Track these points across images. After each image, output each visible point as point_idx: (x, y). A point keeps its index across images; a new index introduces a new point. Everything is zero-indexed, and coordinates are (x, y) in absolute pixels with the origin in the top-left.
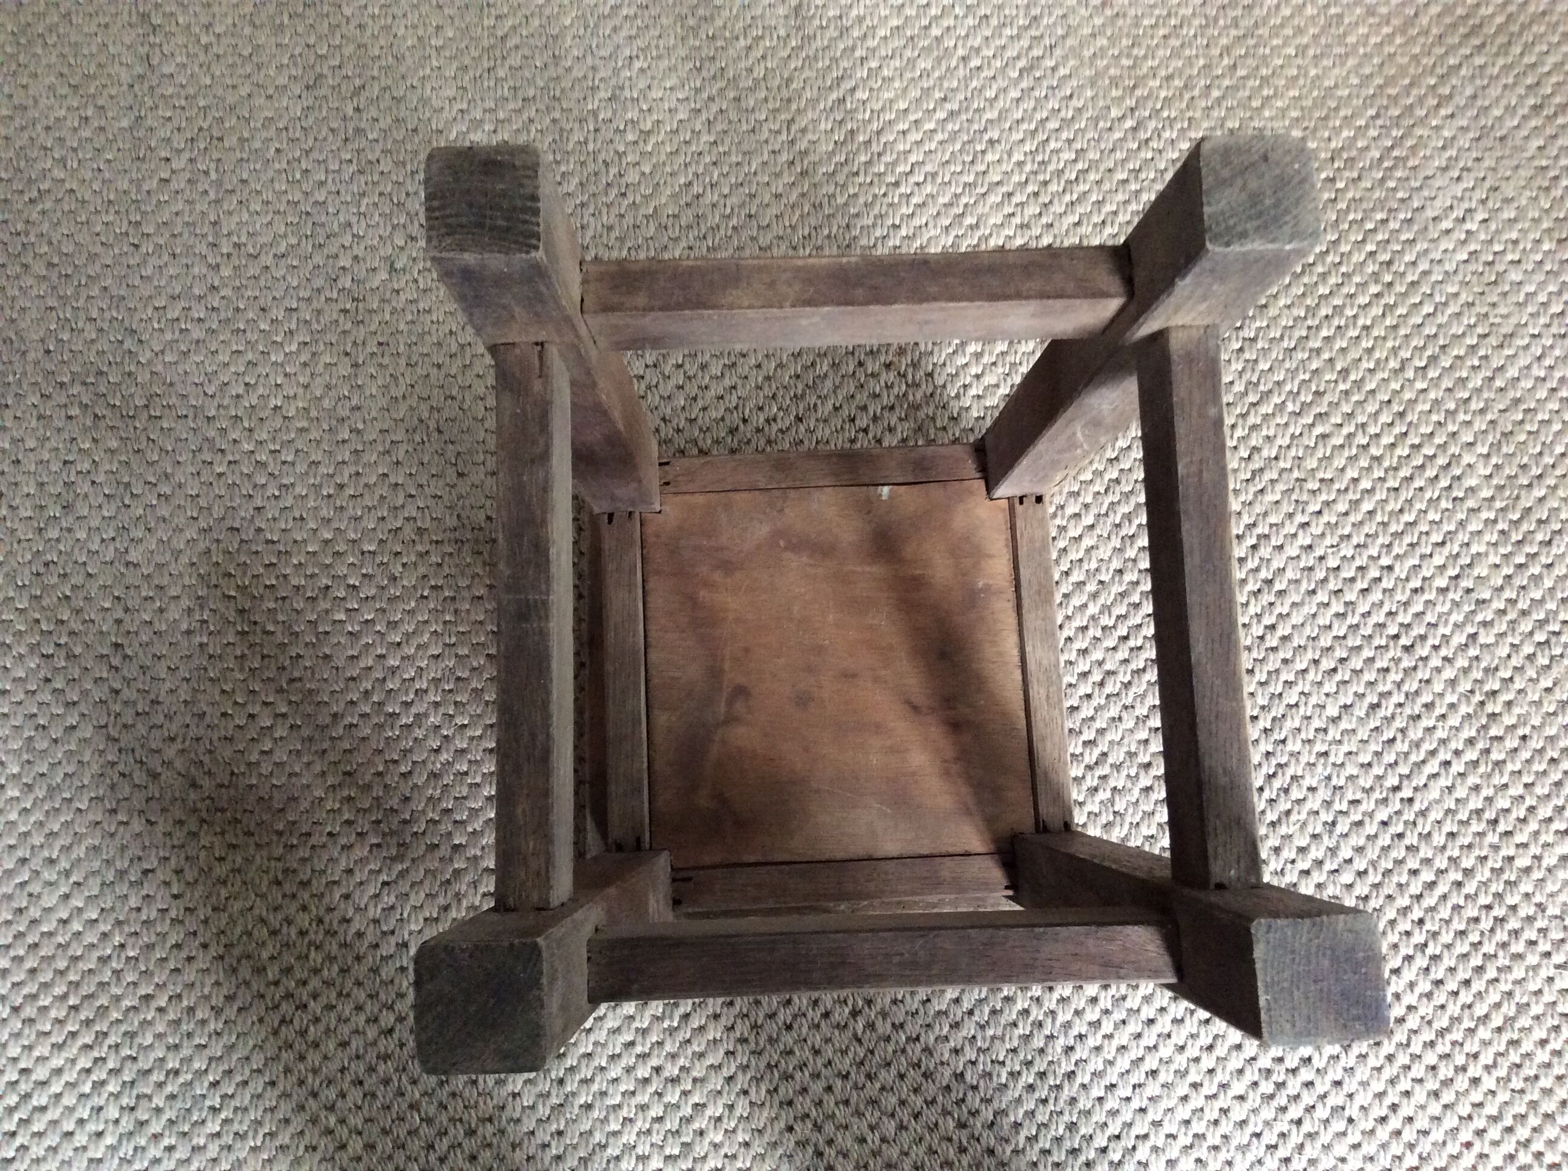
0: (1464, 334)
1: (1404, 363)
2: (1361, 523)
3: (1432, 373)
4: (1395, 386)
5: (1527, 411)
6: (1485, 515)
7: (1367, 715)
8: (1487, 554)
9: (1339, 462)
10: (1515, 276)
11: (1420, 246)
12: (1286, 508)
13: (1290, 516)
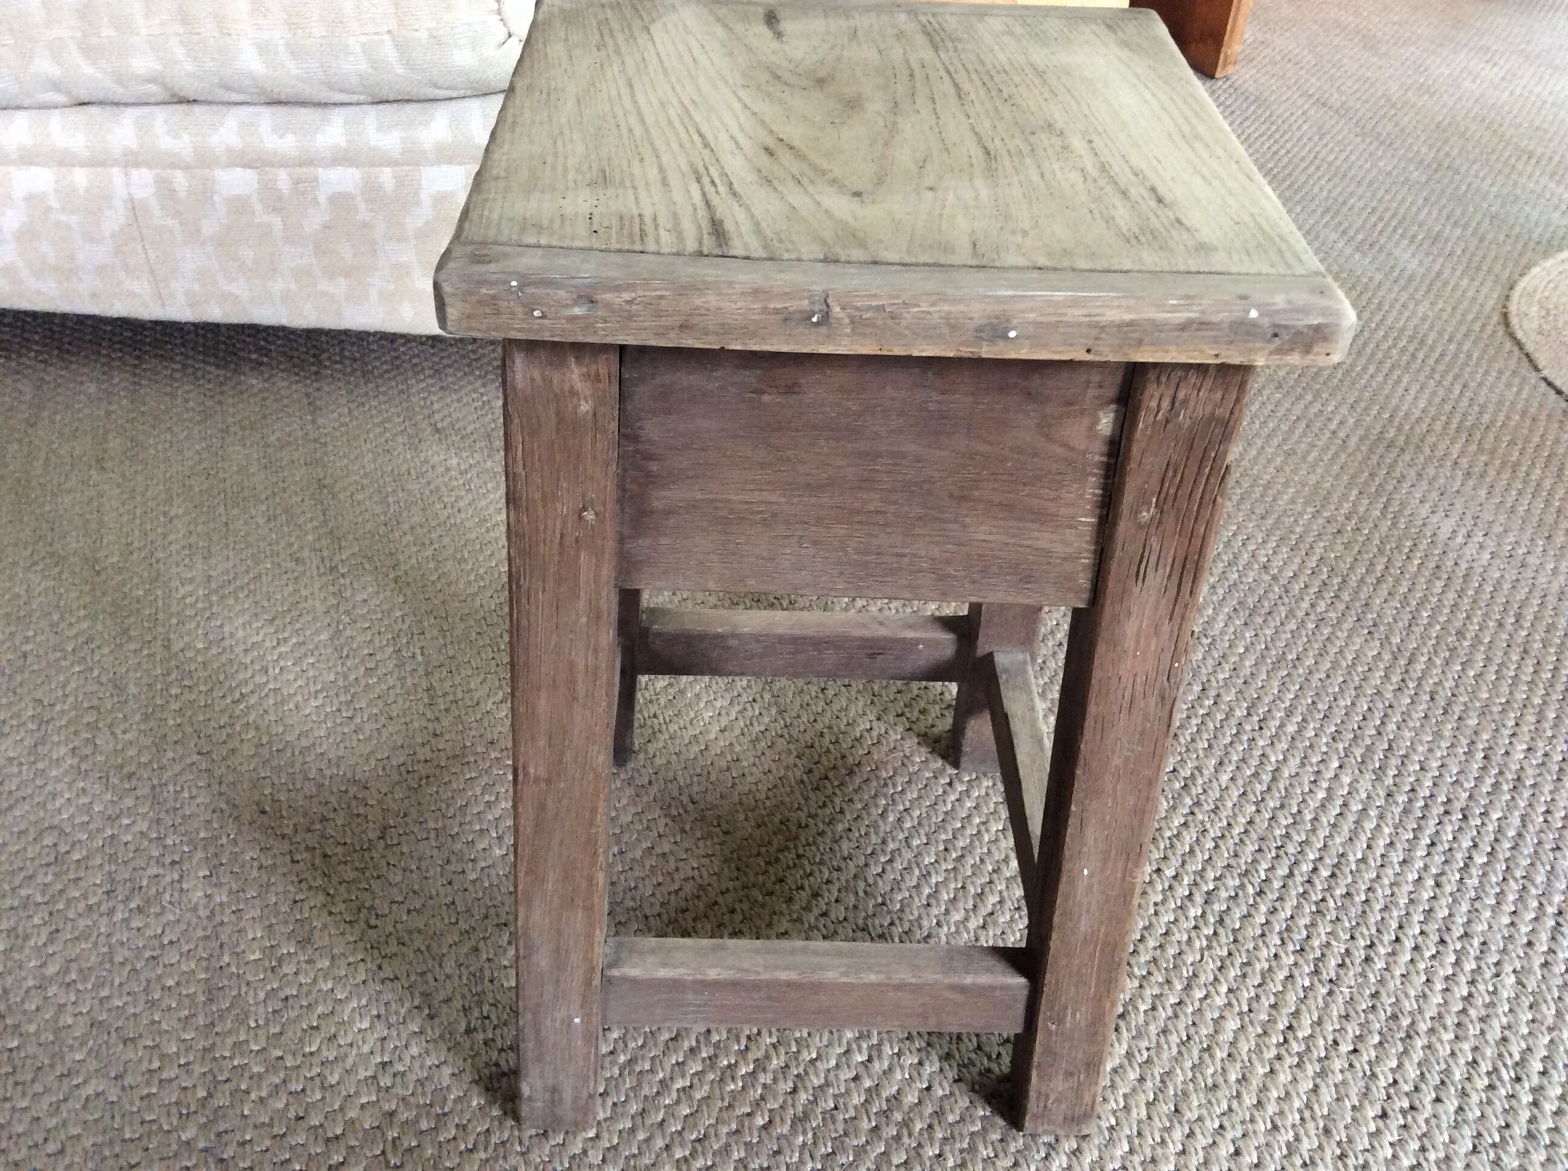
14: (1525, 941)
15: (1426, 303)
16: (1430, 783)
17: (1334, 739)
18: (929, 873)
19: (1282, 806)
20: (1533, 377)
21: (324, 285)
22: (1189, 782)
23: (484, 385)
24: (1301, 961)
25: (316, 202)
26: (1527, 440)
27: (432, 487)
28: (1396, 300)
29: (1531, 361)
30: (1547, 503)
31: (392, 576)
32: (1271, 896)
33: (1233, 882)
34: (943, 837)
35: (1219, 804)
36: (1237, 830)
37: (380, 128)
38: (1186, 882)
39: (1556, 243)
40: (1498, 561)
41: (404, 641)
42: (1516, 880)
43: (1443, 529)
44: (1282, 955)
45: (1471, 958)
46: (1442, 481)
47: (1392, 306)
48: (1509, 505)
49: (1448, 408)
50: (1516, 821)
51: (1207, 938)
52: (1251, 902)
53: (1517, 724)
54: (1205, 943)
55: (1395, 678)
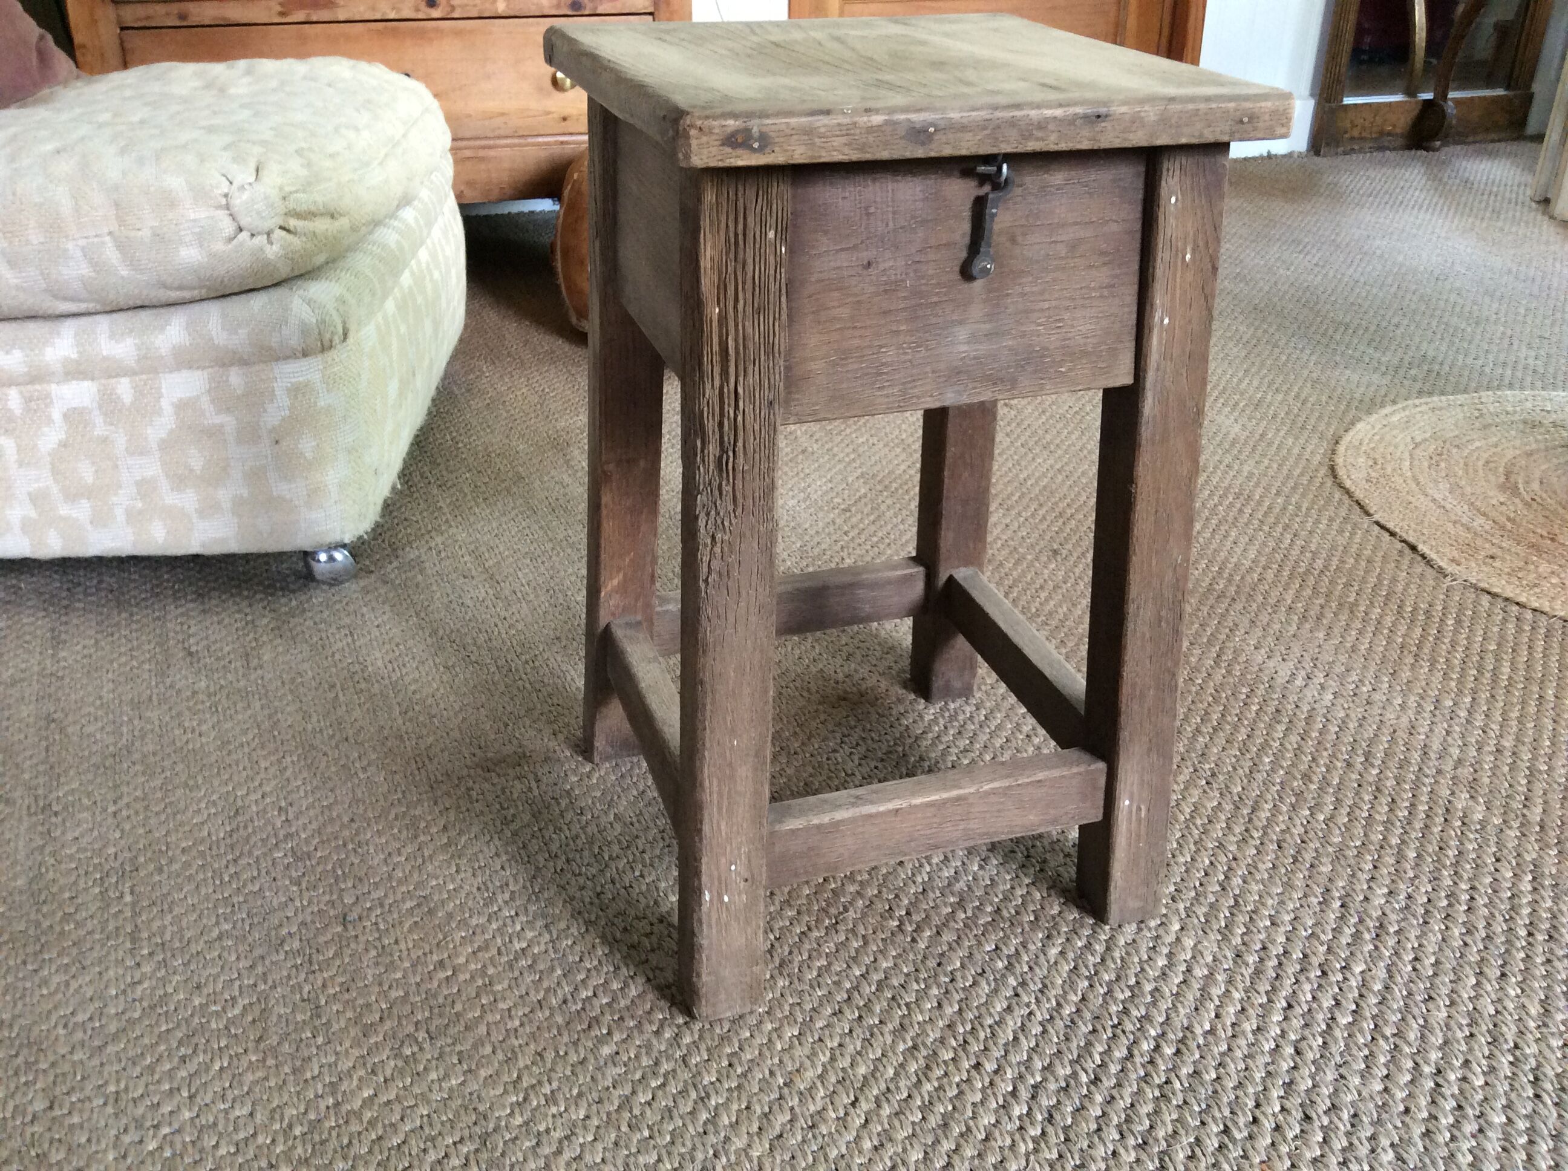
14: (1402, 1108)
15: (1252, 462)
16: (1281, 939)
17: (1173, 899)
18: (708, 1096)
19: (1118, 978)
20: (1366, 522)
21: (64, 510)
22: (1013, 961)
23: (250, 606)
24: (1144, 1157)
25: (50, 421)
26: (1364, 580)
27: (174, 712)
28: (1220, 462)
29: (1361, 507)
30: (1390, 640)
31: (112, 809)
32: (1108, 1082)
33: (1062, 1071)
34: (728, 1050)
35: (1047, 982)
36: (1067, 1010)
37: (112, 336)
38: (1009, 1076)
39: (1378, 400)
40: (1341, 700)
41: (114, 880)
42: (1386, 1038)
43: (1280, 673)
44: (1122, 1151)
45: (1341, 1134)
46: (1277, 626)
47: (1216, 467)
48: (1349, 645)
49: (1279, 557)
50: (1381, 973)
51: (1034, 1140)
52: (1085, 1091)
53: (1375, 867)
54: (1031, 1146)
55: (1238, 829)
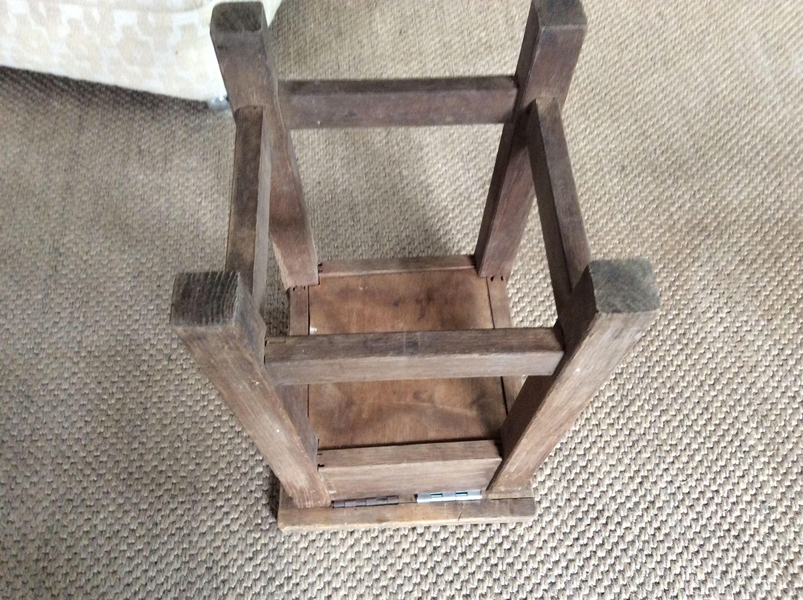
0: (730, 367)
1: (702, 384)
2: (697, 467)
3: (718, 387)
4: (701, 394)
5: (772, 404)
6: (763, 459)
7: (721, 578)
8: (768, 481)
9: (679, 435)
10: (750, 337)
11: (698, 325)
12: (655, 461)
13: (658, 465)
15: (791, 106)
16: (597, 495)
17: (555, 454)
21: (78, 63)
25: (61, 23)
27: (124, 195)
28: (771, 101)
30: (784, 292)
32: (469, 557)
33: (451, 543)
38: (426, 538)
40: (726, 335)
42: (615, 572)
43: (703, 304)
46: (723, 264)
47: (765, 107)
48: (757, 290)
49: (758, 201)
50: (636, 531)
53: (673, 462)
54: (419, 580)
